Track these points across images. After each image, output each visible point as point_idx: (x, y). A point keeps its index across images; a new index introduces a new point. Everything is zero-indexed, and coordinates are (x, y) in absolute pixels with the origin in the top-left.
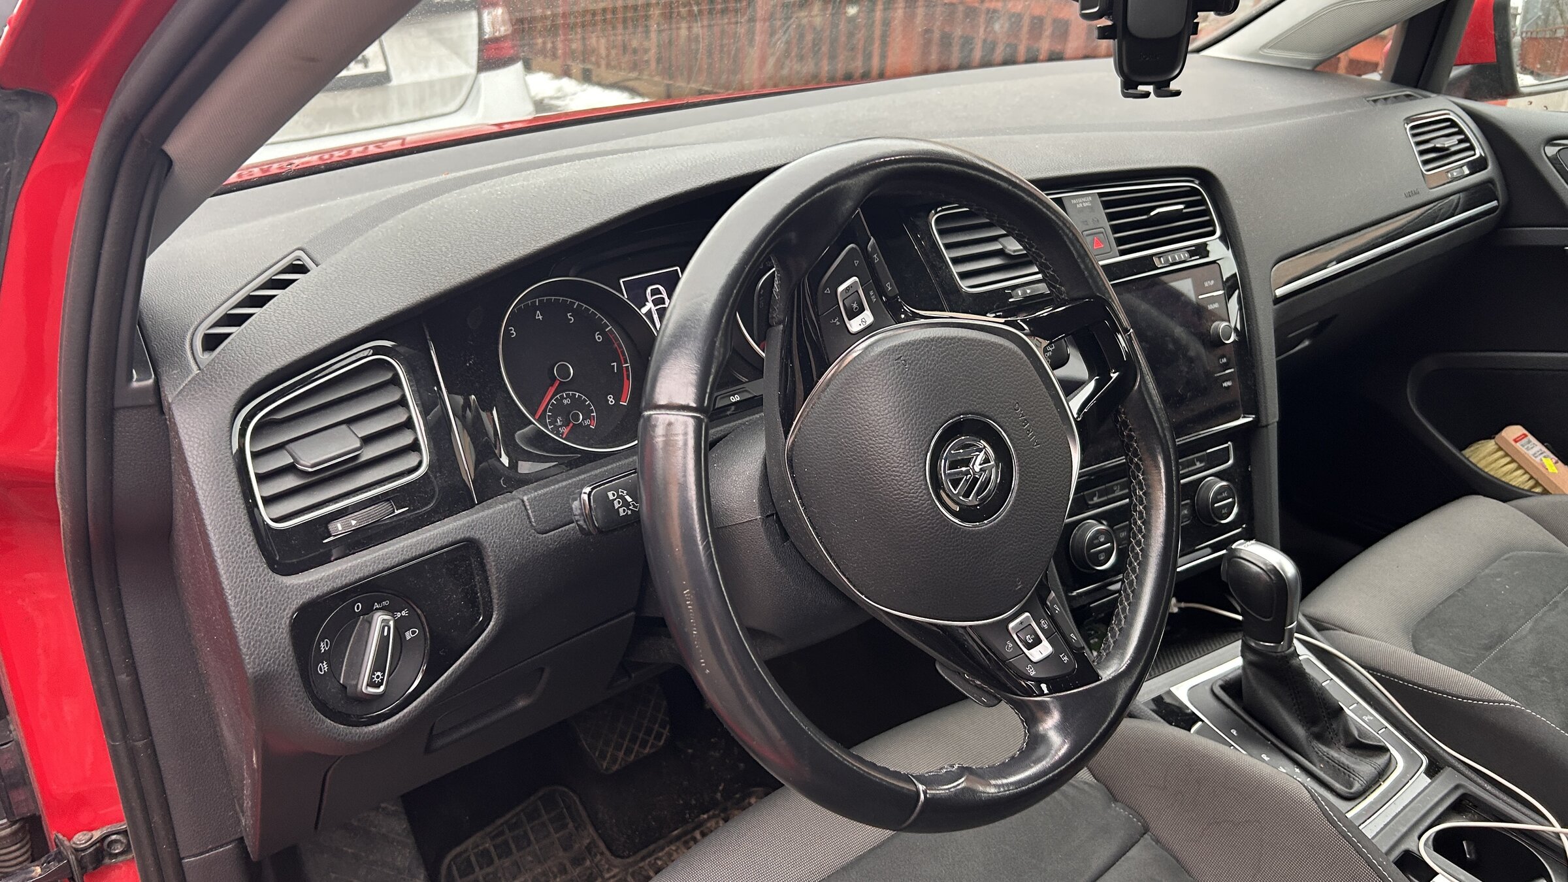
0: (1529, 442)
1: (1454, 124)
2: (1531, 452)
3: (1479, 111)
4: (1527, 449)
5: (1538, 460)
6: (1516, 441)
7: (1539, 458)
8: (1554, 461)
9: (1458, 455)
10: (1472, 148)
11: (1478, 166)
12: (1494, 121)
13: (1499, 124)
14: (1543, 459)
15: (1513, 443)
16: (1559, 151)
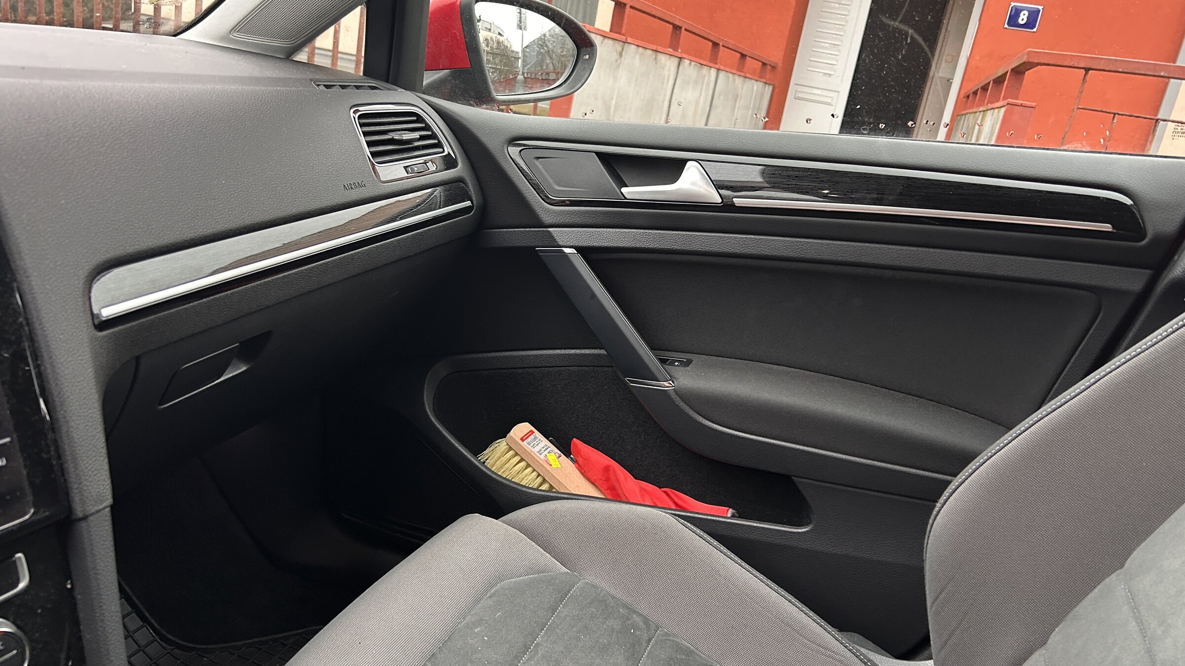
0: (535, 438)
1: (420, 119)
2: (537, 449)
3: (443, 107)
4: (533, 447)
5: (542, 457)
6: (522, 439)
7: (543, 454)
8: (557, 455)
9: (473, 460)
10: (439, 145)
11: (449, 162)
12: (459, 118)
13: (465, 123)
14: (548, 455)
15: (520, 442)
16: (520, 151)
